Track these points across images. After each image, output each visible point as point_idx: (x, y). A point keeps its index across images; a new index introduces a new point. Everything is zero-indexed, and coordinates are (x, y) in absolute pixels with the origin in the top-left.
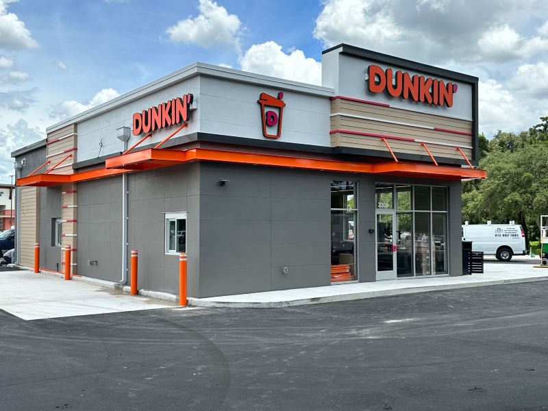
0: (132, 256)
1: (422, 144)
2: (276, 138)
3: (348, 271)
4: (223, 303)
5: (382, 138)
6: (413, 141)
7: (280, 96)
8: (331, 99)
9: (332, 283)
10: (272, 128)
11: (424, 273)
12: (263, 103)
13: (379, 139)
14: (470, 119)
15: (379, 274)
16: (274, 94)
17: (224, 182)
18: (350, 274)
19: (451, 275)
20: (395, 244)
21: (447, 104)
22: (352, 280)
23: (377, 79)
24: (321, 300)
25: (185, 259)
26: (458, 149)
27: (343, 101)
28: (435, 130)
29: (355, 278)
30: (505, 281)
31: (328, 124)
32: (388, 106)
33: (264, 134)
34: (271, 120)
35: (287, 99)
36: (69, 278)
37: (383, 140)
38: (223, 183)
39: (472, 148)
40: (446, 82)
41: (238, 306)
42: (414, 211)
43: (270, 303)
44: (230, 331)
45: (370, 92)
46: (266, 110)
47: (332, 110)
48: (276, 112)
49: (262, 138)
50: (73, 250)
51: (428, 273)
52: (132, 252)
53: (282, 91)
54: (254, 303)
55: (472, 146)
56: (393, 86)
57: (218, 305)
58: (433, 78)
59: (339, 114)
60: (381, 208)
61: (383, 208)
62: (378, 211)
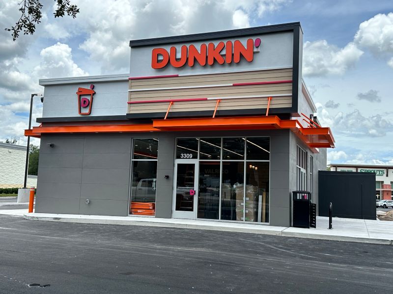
2: (89, 115)
3: (151, 208)
6: (206, 100)
10: (86, 108)
12: (80, 94)
15: (177, 213)
16: (88, 87)
23: (160, 58)
26: (269, 98)
27: (133, 81)
28: (234, 85)
32: (177, 76)
33: (80, 113)
35: (97, 89)
37: (171, 104)
39: (291, 94)
40: (245, 40)
48: (89, 98)
53: (93, 84)
55: (293, 93)
56: (177, 59)
58: (226, 41)
59: (129, 91)
60: (183, 158)
61: (186, 158)
62: (178, 161)
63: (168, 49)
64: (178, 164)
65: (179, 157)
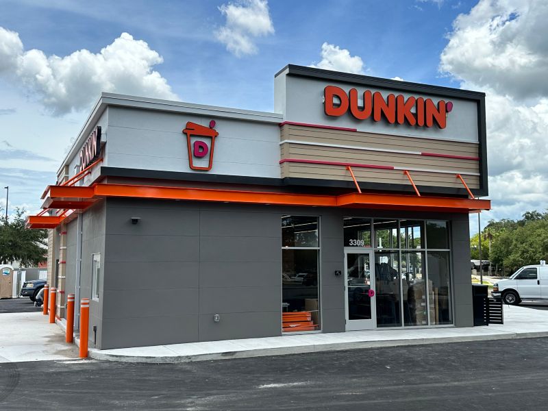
0: (69, 300)
1: (405, 172)
2: (207, 171)
3: (309, 319)
4: (117, 356)
5: (347, 166)
7: (212, 124)
8: (280, 125)
9: (283, 333)
10: (202, 159)
11: (418, 323)
12: (190, 132)
13: (344, 168)
14: (476, 141)
15: (350, 324)
16: (205, 123)
17: (137, 220)
18: (312, 322)
19: (457, 326)
20: (373, 288)
21: (438, 125)
22: (315, 330)
23: (336, 101)
24: (237, 354)
25: (87, 306)
26: (458, 176)
27: (291, 127)
28: (423, 155)
29: (317, 327)
30: (518, 335)
31: (278, 152)
32: (355, 131)
33: (191, 167)
34: (200, 151)
35: (220, 128)
36: (53, 321)
37: (348, 169)
38: (135, 222)
39: (479, 174)
40: (435, 101)
41: (130, 360)
42: (400, 249)
43: (166, 357)
44: (53, 393)
45: (328, 115)
46: (193, 140)
47: (282, 137)
48: (207, 142)
49: (189, 171)
50: (61, 292)
51: (424, 322)
52: (69, 296)
53: (213, 119)
54: (147, 357)
55: (480, 173)
56: (359, 108)
57: (111, 359)
58: (416, 97)
59: (286, 141)
60: (353, 246)
61: (357, 246)
62: (348, 250)
63: (347, 89)
64: (348, 254)
65: (347, 244)
